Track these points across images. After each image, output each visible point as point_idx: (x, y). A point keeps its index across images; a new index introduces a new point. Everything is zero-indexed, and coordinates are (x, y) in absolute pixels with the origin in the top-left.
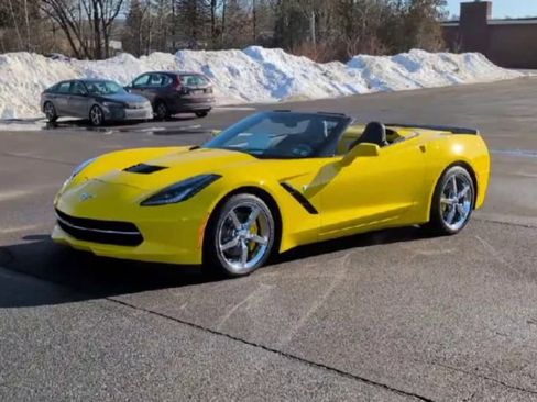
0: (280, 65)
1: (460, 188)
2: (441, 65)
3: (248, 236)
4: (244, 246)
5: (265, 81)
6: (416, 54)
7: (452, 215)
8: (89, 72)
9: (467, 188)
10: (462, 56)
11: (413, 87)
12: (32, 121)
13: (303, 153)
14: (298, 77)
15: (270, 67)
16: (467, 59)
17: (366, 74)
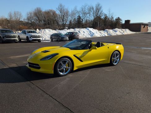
0: (92, 31)
1: (117, 56)
2: (121, 31)
3: (66, 67)
4: (64, 69)
5: (89, 34)
6: (116, 29)
7: (115, 61)
8: (59, 32)
9: (118, 56)
10: (125, 29)
11: (116, 35)
12: (48, 40)
13: (81, 48)
14: (95, 33)
15: (90, 31)
16: (126, 30)
17: (107, 33)
